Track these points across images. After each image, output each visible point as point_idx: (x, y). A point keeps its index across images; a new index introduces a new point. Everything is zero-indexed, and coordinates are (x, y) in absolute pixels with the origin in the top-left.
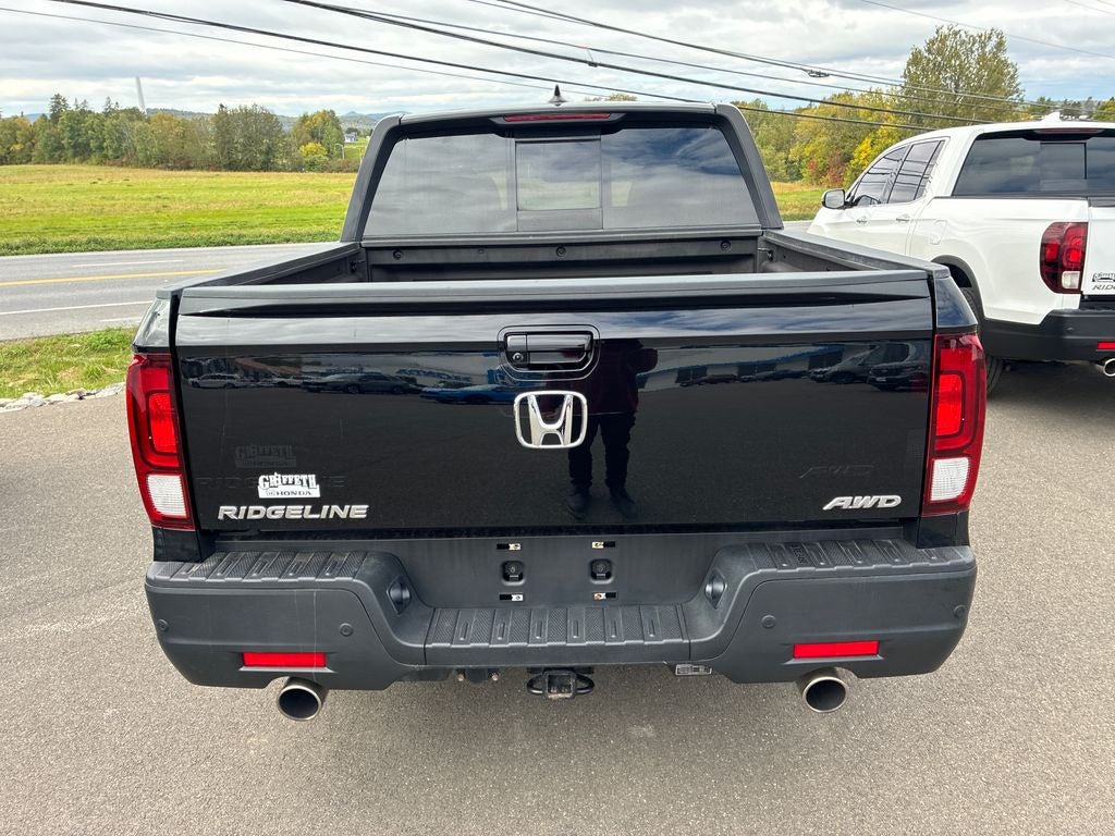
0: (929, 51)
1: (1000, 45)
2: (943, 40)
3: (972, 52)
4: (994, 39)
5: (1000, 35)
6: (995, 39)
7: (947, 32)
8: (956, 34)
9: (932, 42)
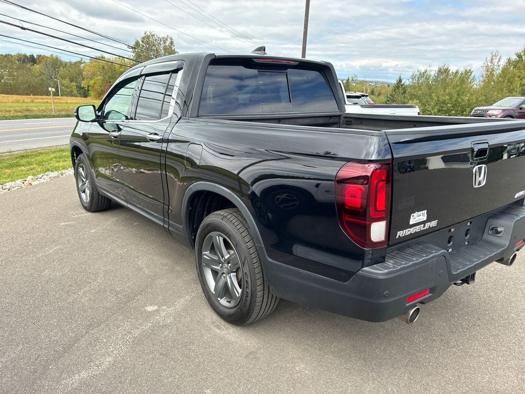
0: (143, 42)
1: (172, 43)
2: (148, 37)
3: (161, 45)
4: (169, 39)
5: (171, 39)
6: (169, 41)
7: (149, 34)
8: (152, 36)
9: (143, 38)
